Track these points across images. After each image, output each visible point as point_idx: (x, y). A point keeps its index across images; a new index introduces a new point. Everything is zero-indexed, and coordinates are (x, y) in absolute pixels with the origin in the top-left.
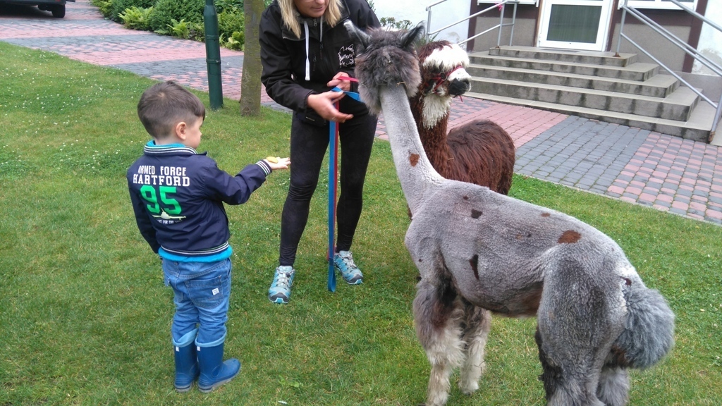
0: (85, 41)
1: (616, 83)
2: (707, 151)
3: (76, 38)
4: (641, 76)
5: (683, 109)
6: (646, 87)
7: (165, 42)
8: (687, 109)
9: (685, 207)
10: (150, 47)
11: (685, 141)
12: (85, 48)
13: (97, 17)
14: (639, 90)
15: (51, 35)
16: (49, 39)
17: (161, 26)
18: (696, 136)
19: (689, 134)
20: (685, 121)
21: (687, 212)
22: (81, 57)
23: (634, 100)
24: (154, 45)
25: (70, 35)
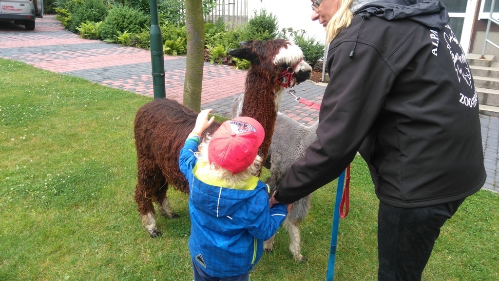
0: (48, 50)
1: (488, 82)
3: (41, 48)
7: (112, 49)
10: (100, 54)
12: (48, 57)
13: (59, 29)
15: (21, 45)
16: (20, 49)
17: (108, 36)
22: (44, 65)
24: (104, 52)
25: (37, 45)
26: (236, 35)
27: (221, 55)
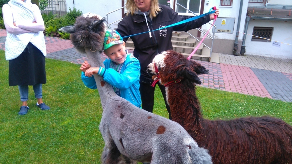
1: (177, 42)
2: (209, 65)
4: (185, 39)
5: (200, 50)
6: (187, 43)
8: (201, 50)
9: (207, 84)
11: (202, 61)
14: (185, 44)
18: (205, 60)
19: (203, 59)
20: (201, 54)
21: (208, 86)
23: (184, 48)
26: (61, 21)
27: (52, 32)
